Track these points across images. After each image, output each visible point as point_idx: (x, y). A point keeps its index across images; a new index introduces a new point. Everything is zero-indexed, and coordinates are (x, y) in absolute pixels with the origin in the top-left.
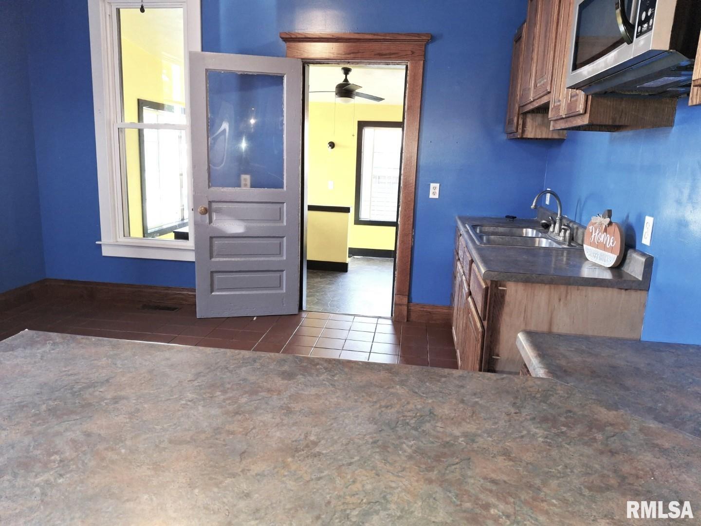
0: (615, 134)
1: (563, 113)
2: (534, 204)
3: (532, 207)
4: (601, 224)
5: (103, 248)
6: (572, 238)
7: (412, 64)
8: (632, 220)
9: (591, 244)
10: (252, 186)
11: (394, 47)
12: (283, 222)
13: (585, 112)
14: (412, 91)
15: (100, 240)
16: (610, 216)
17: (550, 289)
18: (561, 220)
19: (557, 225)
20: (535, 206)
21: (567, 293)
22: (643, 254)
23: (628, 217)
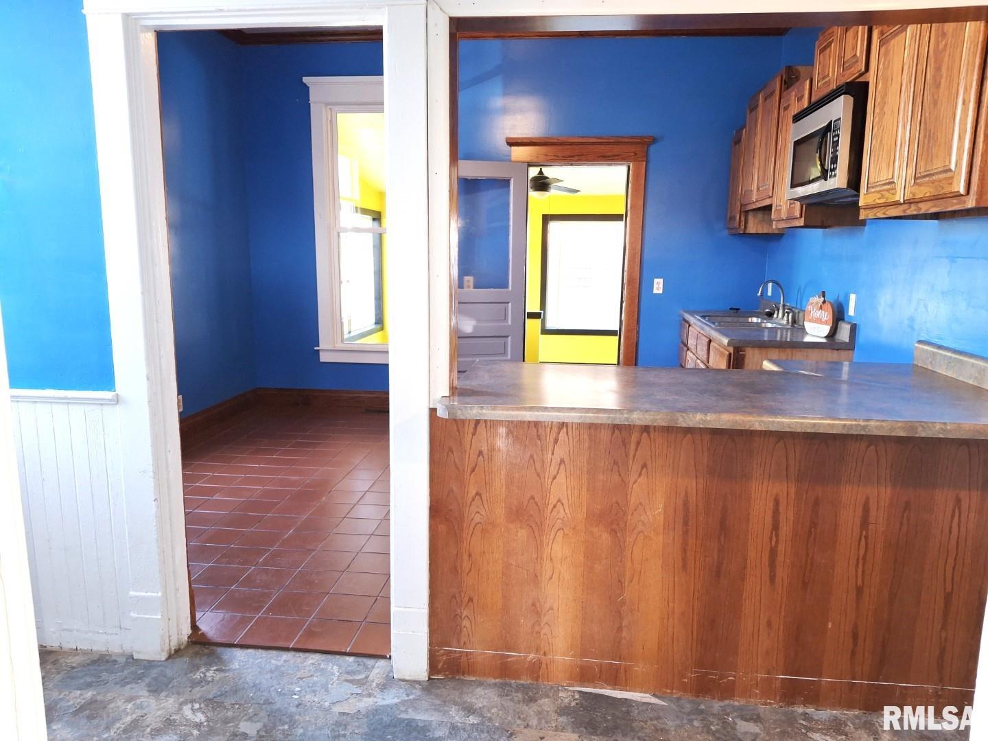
0: (827, 230)
1: (784, 216)
2: (760, 292)
3: (759, 294)
4: (817, 303)
5: (321, 353)
6: (794, 321)
7: (634, 165)
8: (841, 299)
9: (810, 321)
10: (474, 288)
11: (616, 150)
12: (507, 322)
13: (801, 216)
14: (635, 190)
15: (318, 346)
16: (824, 296)
17: (779, 353)
18: (784, 306)
19: (781, 311)
20: (761, 293)
21: (792, 355)
22: (849, 323)
23: (838, 297)
